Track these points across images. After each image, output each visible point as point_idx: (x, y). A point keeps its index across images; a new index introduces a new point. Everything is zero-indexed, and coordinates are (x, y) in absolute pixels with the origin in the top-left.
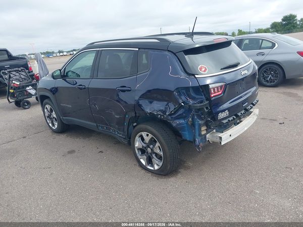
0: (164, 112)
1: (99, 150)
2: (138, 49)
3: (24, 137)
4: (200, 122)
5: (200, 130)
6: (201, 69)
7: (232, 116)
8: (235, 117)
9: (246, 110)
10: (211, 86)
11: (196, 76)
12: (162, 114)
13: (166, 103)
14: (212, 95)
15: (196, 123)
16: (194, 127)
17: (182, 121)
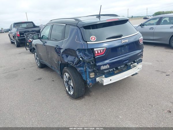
0: (73, 62)
1: (53, 79)
2: (65, 25)
3: (25, 69)
4: (89, 70)
5: (89, 75)
6: (92, 38)
7: (112, 68)
8: (115, 69)
9: (126, 65)
10: (95, 49)
11: (88, 43)
12: (72, 63)
13: (74, 57)
14: (96, 55)
15: (87, 70)
16: (86, 73)
17: (82, 69)
